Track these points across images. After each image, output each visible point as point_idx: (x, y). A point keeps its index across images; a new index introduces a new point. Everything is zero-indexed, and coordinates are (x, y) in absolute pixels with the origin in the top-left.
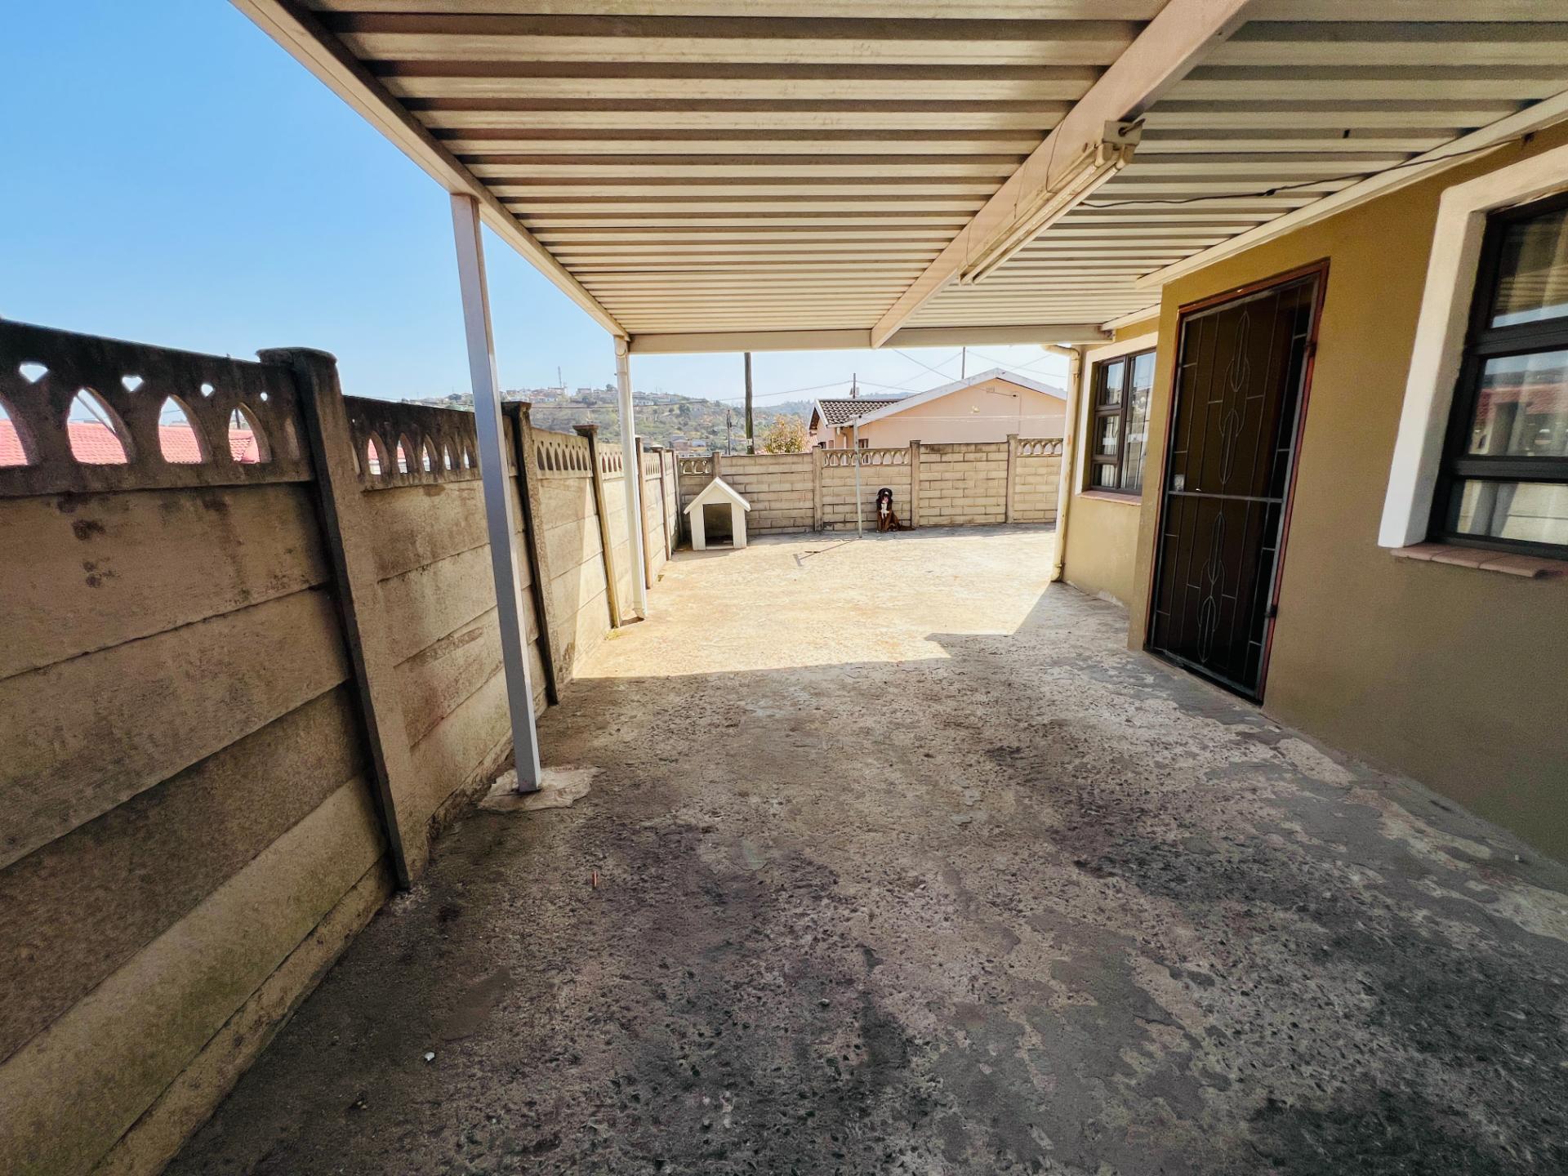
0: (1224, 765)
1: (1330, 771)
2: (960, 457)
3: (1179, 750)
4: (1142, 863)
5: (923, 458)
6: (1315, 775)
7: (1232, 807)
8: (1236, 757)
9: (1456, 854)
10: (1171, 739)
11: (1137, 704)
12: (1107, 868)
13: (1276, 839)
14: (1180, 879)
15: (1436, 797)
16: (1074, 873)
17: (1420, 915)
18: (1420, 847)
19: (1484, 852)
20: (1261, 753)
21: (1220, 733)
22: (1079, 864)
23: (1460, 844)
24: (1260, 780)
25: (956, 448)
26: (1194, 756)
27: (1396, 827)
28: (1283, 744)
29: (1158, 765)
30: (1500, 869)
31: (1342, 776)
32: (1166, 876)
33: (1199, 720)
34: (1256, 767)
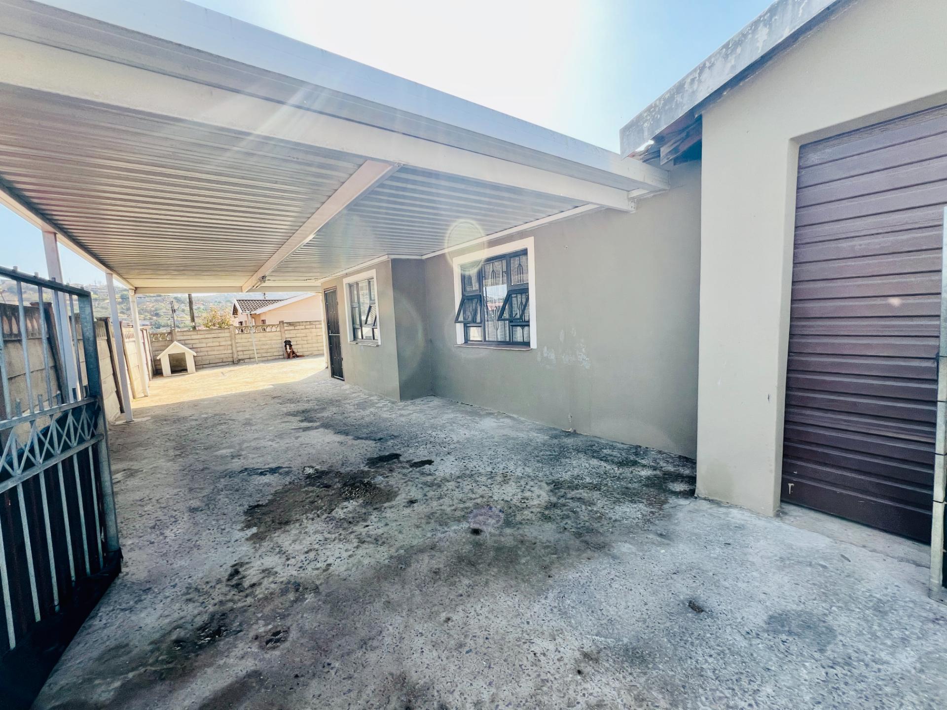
2: (303, 327)
5: (286, 328)
25: (301, 324)
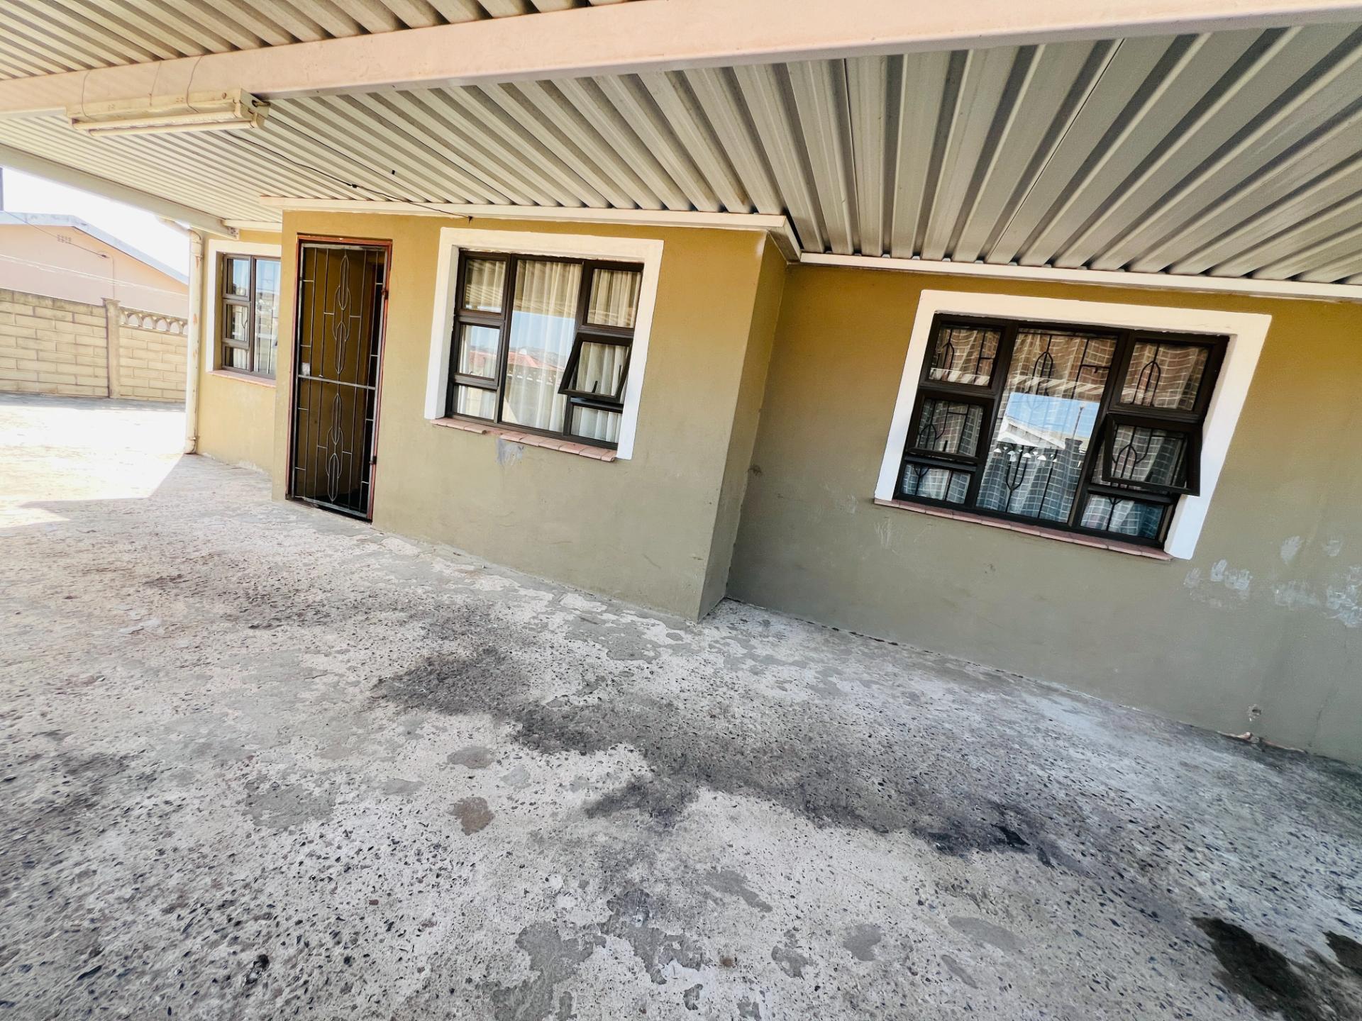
0: (350, 557)
1: (410, 549)
3: (319, 554)
4: (300, 615)
6: (402, 553)
7: (356, 577)
8: (357, 552)
9: (461, 571)
10: (313, 550)
11: (285, 533)
12: (275, 623)
13: (382, 585)
14: (328, 615)
15: (454, 550)
16: (251, 632)
17: (445, 597)
18: (447, 572)
19: (472, 568)
20: (373, 547)
21: (346, 541)
22: (252, 627)
23: (463, 567)
24: (372, 561)
26: (330, 556)
27: (438, 566)
28: (384, 542)
29: (305, 565)
30: (476, 572)
31: (416, 551)
32: (316, 617)
33: (332, 537)
34: (369, 555)
